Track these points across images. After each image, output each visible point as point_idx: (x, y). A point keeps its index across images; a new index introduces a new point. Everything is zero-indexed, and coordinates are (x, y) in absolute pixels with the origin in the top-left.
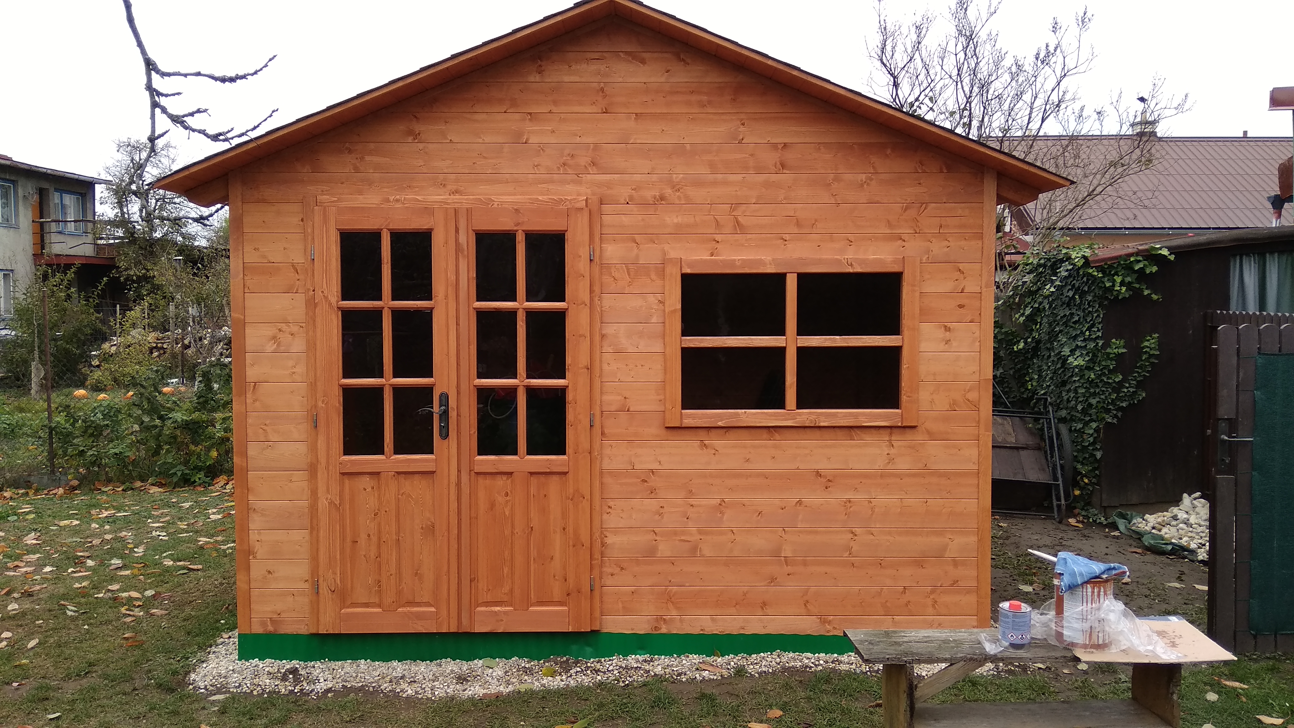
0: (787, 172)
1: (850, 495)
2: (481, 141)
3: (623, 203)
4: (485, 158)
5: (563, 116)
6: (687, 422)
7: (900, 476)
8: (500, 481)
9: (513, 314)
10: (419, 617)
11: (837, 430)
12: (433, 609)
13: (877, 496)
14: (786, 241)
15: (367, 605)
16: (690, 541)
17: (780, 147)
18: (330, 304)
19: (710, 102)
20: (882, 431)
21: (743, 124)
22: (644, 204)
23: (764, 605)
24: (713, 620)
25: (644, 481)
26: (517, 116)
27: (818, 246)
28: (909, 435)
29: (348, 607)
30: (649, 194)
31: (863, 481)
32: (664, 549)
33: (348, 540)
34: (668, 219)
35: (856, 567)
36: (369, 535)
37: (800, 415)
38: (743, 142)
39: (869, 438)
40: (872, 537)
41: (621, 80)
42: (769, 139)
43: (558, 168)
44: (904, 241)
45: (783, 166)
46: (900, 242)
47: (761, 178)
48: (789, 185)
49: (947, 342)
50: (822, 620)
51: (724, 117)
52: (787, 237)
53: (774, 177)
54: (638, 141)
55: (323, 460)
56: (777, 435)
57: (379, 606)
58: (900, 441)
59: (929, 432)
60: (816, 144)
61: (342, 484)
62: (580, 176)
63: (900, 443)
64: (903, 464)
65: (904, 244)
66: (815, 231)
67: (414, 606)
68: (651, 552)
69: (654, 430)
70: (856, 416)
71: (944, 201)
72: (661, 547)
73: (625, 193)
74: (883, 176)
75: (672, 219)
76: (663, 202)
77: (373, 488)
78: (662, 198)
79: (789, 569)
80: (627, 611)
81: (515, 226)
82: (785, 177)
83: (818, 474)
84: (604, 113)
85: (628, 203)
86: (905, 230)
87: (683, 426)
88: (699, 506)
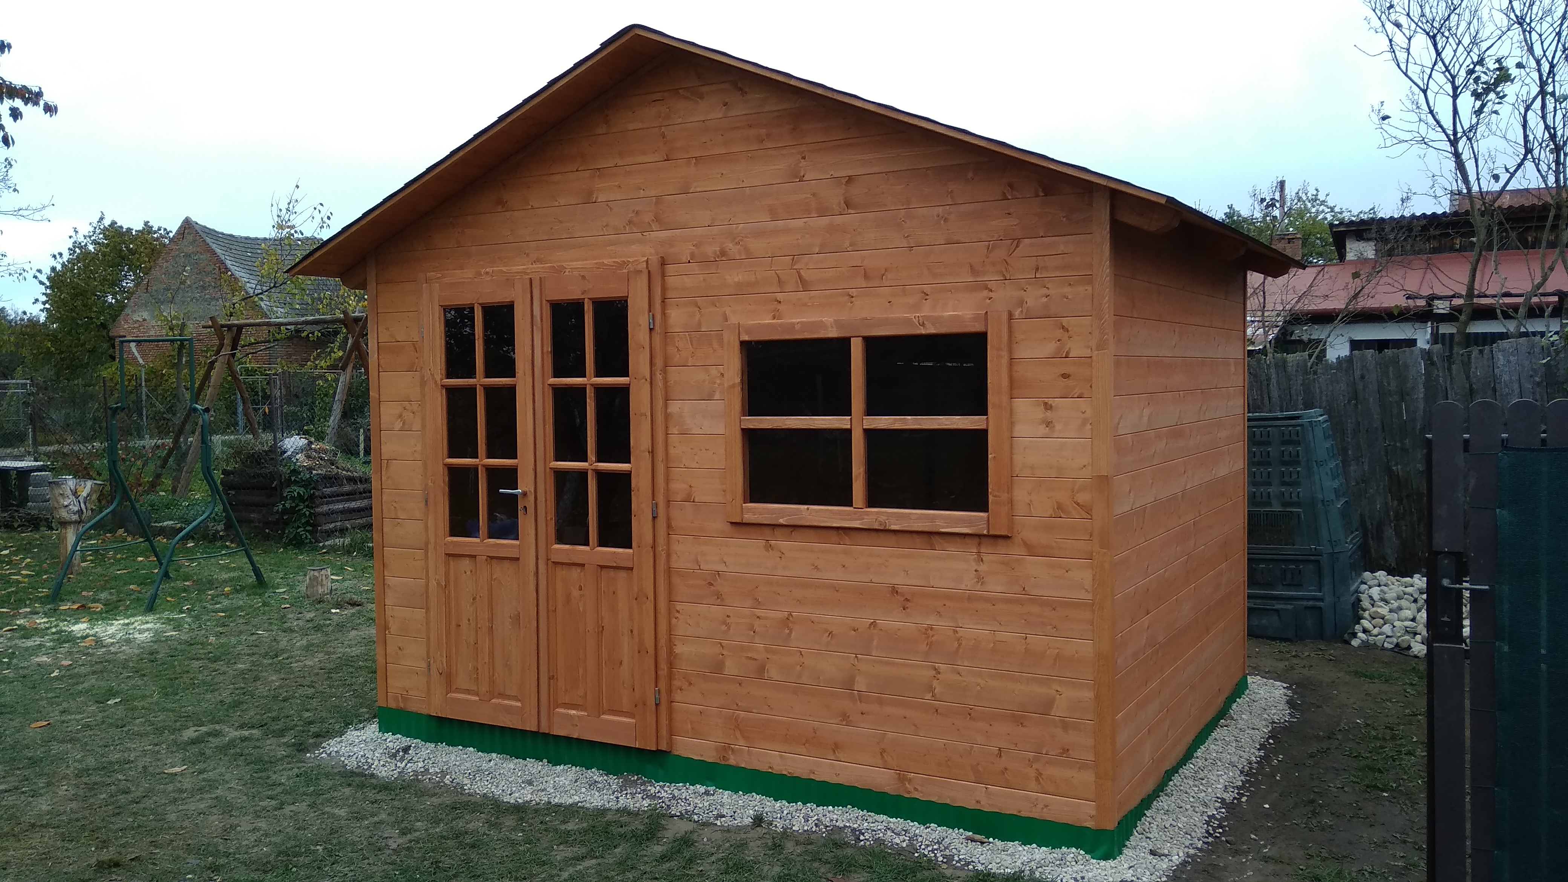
0: (853, 212)
1: (931, 620)
2: (557, 204)
3: (684, 261)
4: (561, 222)
5: (628, 168)
6: (749, 517)
7: (993, 601)
8: (575, 572)
9: (582, 389)
10: (508, 710)
11: (915, 536)
12: (519, 704)
13: (963, 624)
14: (852, 297)
15: (468, 691)
16: (756, 660)
17: (844, 181)
18: (436, 382)
19: (768, 135)
20: (967, 540)
21: (804, 158)
22: (705, 262)
23: (836, 747)
24: (781, 757)
25: (711, 584)
26: (587, 174)
27: (889, 302)
28: (1002, 548)
29: (453, 692)
30: (711, 250)
31: (948, 604)
32: (731, 667)
33: (454, 623)
34: (728, 277)
35: (940, 714)
36: (469, 620)
37: (868, 515)
38: (804, 179)
39: (953, 549)
40: (957, 677)
41: (680, 121)
42: (832, 172)
43: (624, 227)
44: (991, 291)
45: (848, 205)
46: (985, 293)
47: (825, 221)
48: (855, 228)
49: (1048, 424)
50: (901, 776)
51: (784, 152)
52: (853, 292)
53: (838, 219)
54: (698, 190)
55: (432, 541)
56: (847, 538)
57: (477, 695)
58: (992, 556)
59: (1026, 545)
60: (884, 174)
61: (447, 564)
62: (644, 234)
63: (992, 557)
64: (996, 586)
65: (991, 294)
66: (885, 283)
67: (504, 699)
68: (718, 667)
69: (719, 524)
70: (932, 519)
71: (1042, 234)
72: (728, 663)
73: (685, 250)
74: (963, 208)
75: (734, 277)
76: (723, 258)
77: (471, 571)
78: (723, 253)
79: (863, 707)
80: (696, 733)
81: (583, 294)
82: (851, 218)
83: (894, 591)
84: (665, 160)
85: (689, 262)
86: (991, 277)
87: (744, 522)
88: (766, 618)
